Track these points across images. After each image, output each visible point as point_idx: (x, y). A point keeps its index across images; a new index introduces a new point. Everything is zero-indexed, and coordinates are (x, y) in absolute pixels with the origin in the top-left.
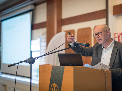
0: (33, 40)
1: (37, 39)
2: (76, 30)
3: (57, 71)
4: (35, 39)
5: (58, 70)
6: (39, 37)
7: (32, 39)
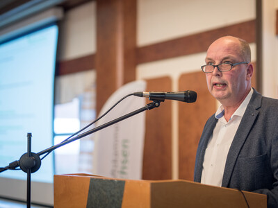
0: (60, 103)
1: (71, 101)
2: (175, 77)
3: (105, 193)
4: (65, 102)
5: (105, 191)
6: (76, 96)
7: (57, 101)
